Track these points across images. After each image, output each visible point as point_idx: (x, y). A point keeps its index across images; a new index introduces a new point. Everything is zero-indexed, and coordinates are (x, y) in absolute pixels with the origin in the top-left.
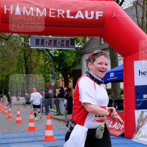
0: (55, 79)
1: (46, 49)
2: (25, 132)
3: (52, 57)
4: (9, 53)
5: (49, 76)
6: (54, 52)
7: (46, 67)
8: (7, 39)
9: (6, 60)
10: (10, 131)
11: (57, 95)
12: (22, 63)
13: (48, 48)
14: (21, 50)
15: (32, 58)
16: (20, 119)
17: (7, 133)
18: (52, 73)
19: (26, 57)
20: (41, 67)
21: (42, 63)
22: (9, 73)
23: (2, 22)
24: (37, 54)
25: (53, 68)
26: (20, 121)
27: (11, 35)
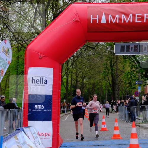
0: (142, 86)
1: (132, 55)
2: (110, 140)
3: (139, 63)
4: (96, 61)
5: (135, 83)
6: (141, 58)
7: (132, 74)
8: (94, 48)
9: (92, 68)
11: (143, 102)
12: (109, 70)
13: (134, 54)
14: (107, 58)
15: (118, 66)
16: (106, 127)
17: (93, 140)
18: (138, 79)
19: (113, 65)
20: (127, 74)
21: (128, 70)
22: (95, 81)
23: (88, 32)
24: (123, 61)
25: (140, 75)
26: (105, 129)
27: (97, 44)
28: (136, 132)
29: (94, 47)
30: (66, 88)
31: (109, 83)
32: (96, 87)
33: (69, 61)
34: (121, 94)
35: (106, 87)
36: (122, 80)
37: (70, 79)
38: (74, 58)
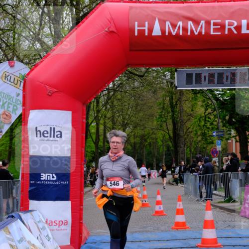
0: (224, 139)
2: (169, 231)
3: (218, 102)
4: (146, 98)
5: (212, 134)
6: (221, 93)
7: (207, 119)
8: (142, 76)
9: (140, 110)
10: (145, 229)
12: (168, 113)
14: (165, 92)
15: (184, 106)
16: (162, 209)
17: (139, 232)
19: (174, 104)
20: (199, 119)
21: (200, 113)
22: (145, 132)
23: (130, 50)
24: (193, 98)
25: (220, 121)
26: (162, 212)
27: (148, 69)
28: (212, 219)
29: (142, 74)
30: (95, 143)
31: (169, 134)
32: (146, 141)
33: (100, 98)
34: (189, 152)
35: (164, 142)
36: (190, 130)
37: (101, 127)
38: (109, 93)
